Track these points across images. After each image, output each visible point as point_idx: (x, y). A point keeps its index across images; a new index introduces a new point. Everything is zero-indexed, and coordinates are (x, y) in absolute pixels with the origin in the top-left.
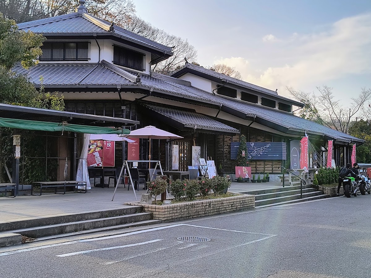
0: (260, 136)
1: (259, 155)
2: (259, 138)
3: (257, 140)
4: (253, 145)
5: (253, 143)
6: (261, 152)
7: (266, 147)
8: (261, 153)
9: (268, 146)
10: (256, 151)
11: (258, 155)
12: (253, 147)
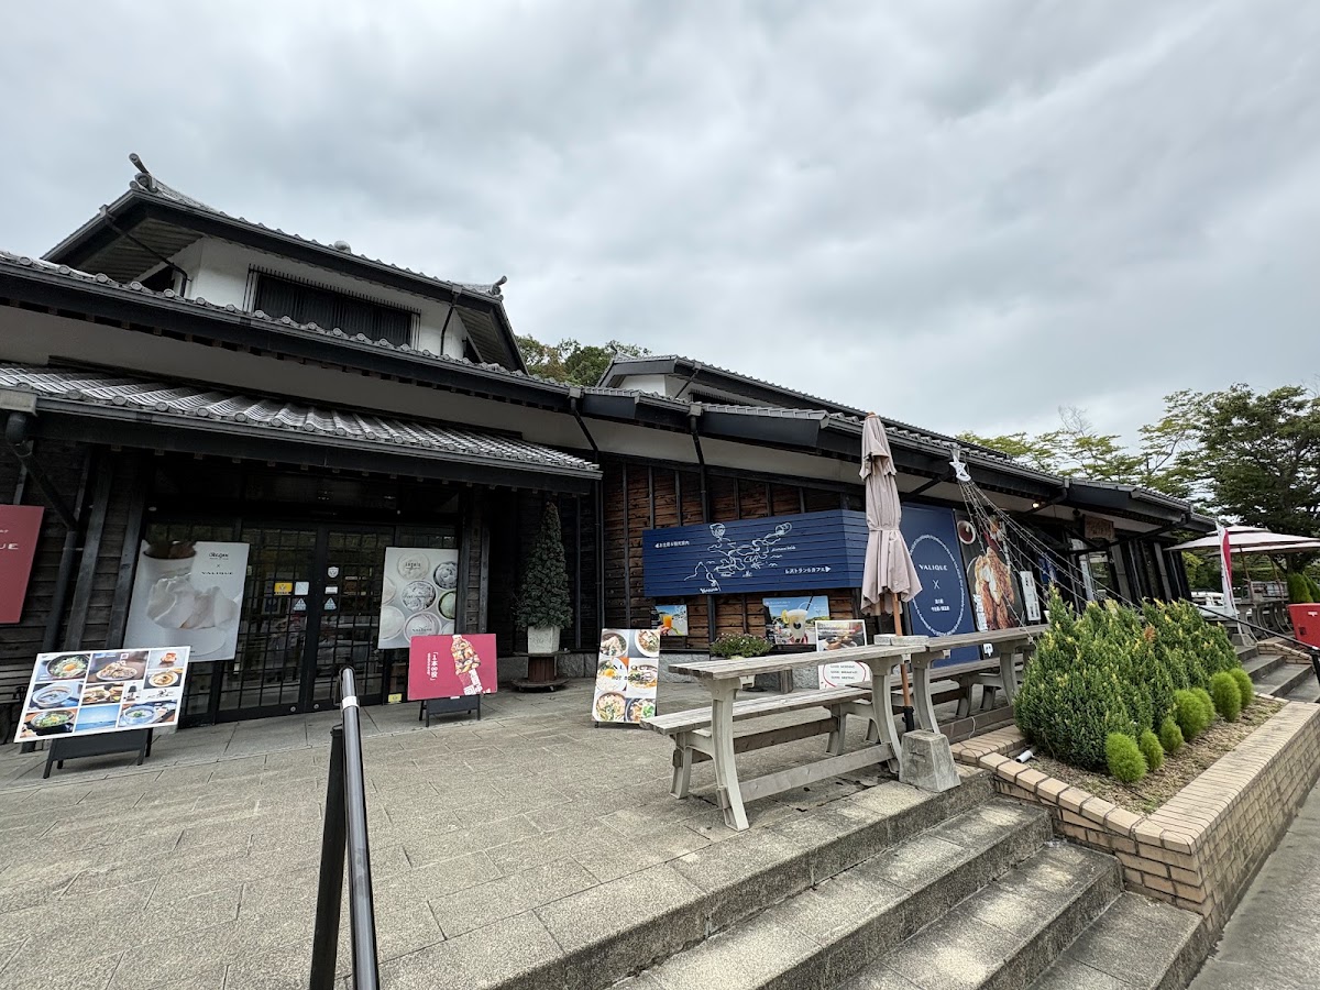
0: (751, 496)
1: (748, 574)
2: (748, 504)
3: (743, 514)
4: (719, 531)
5: (723, 526)
6: (756, 558)
7: (774, 538)
8: (754, 565)
9: (781, 533)
10: (735, 555)
11: (744, 572)
12: (725, 543)
